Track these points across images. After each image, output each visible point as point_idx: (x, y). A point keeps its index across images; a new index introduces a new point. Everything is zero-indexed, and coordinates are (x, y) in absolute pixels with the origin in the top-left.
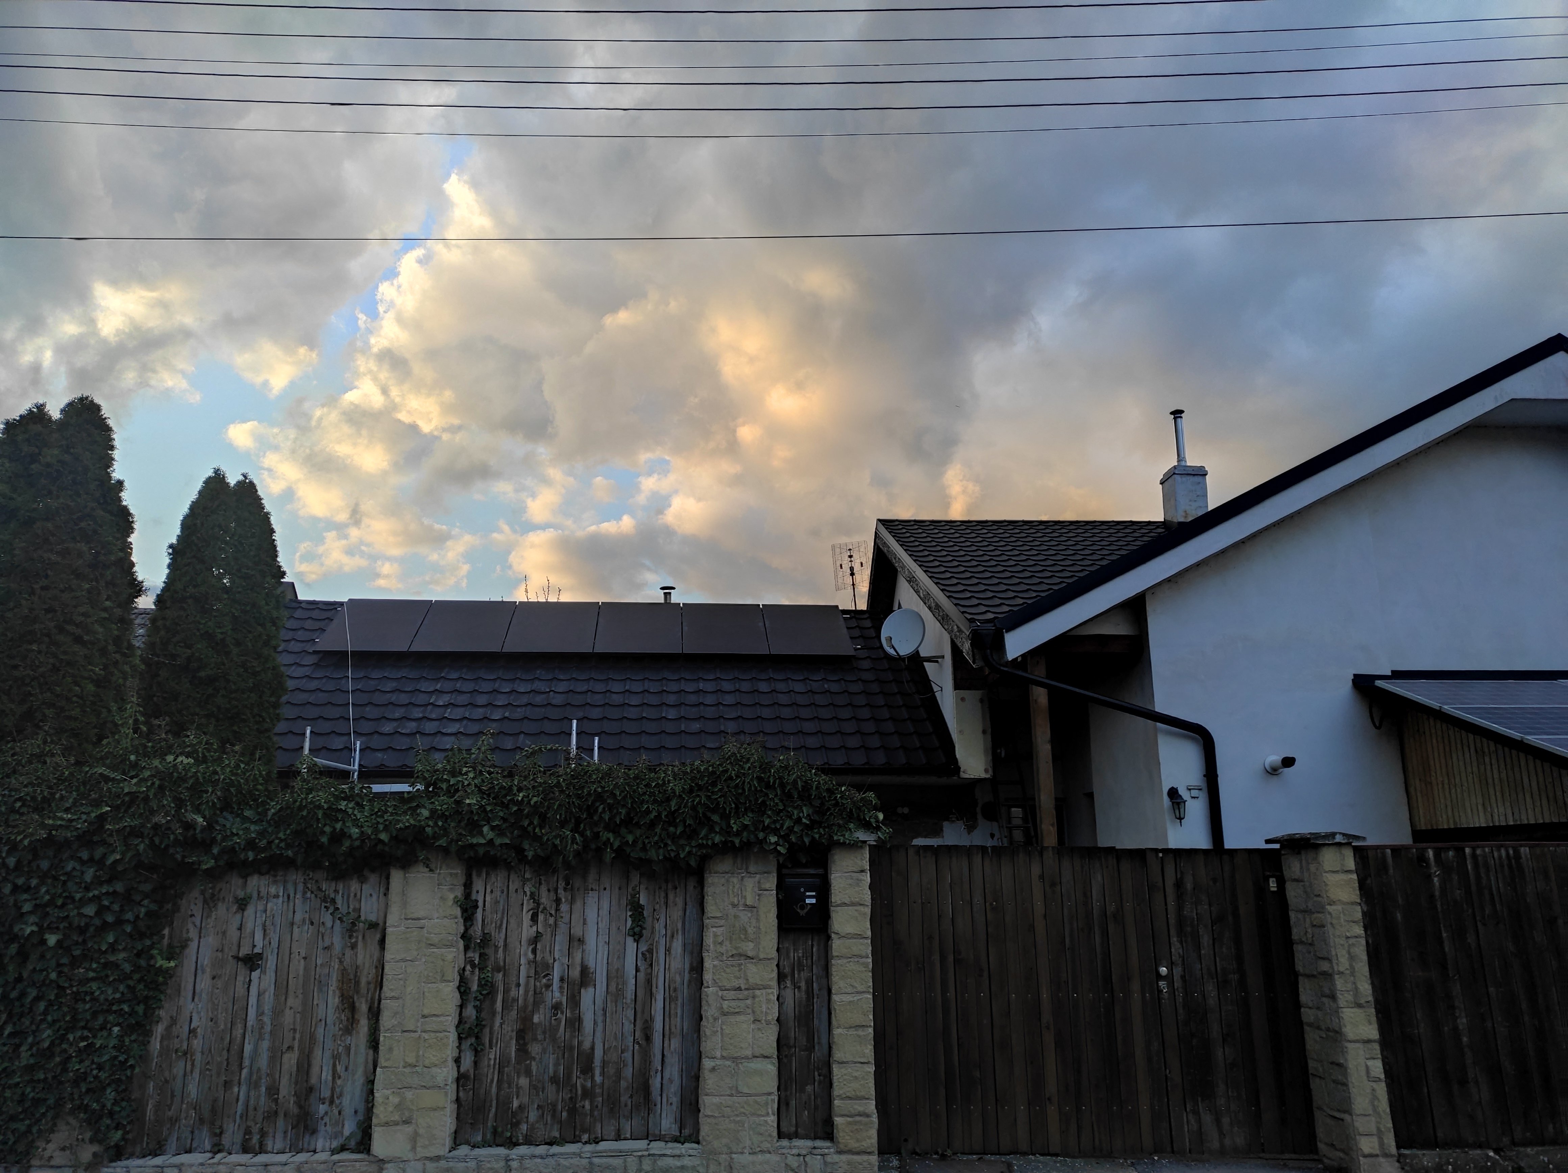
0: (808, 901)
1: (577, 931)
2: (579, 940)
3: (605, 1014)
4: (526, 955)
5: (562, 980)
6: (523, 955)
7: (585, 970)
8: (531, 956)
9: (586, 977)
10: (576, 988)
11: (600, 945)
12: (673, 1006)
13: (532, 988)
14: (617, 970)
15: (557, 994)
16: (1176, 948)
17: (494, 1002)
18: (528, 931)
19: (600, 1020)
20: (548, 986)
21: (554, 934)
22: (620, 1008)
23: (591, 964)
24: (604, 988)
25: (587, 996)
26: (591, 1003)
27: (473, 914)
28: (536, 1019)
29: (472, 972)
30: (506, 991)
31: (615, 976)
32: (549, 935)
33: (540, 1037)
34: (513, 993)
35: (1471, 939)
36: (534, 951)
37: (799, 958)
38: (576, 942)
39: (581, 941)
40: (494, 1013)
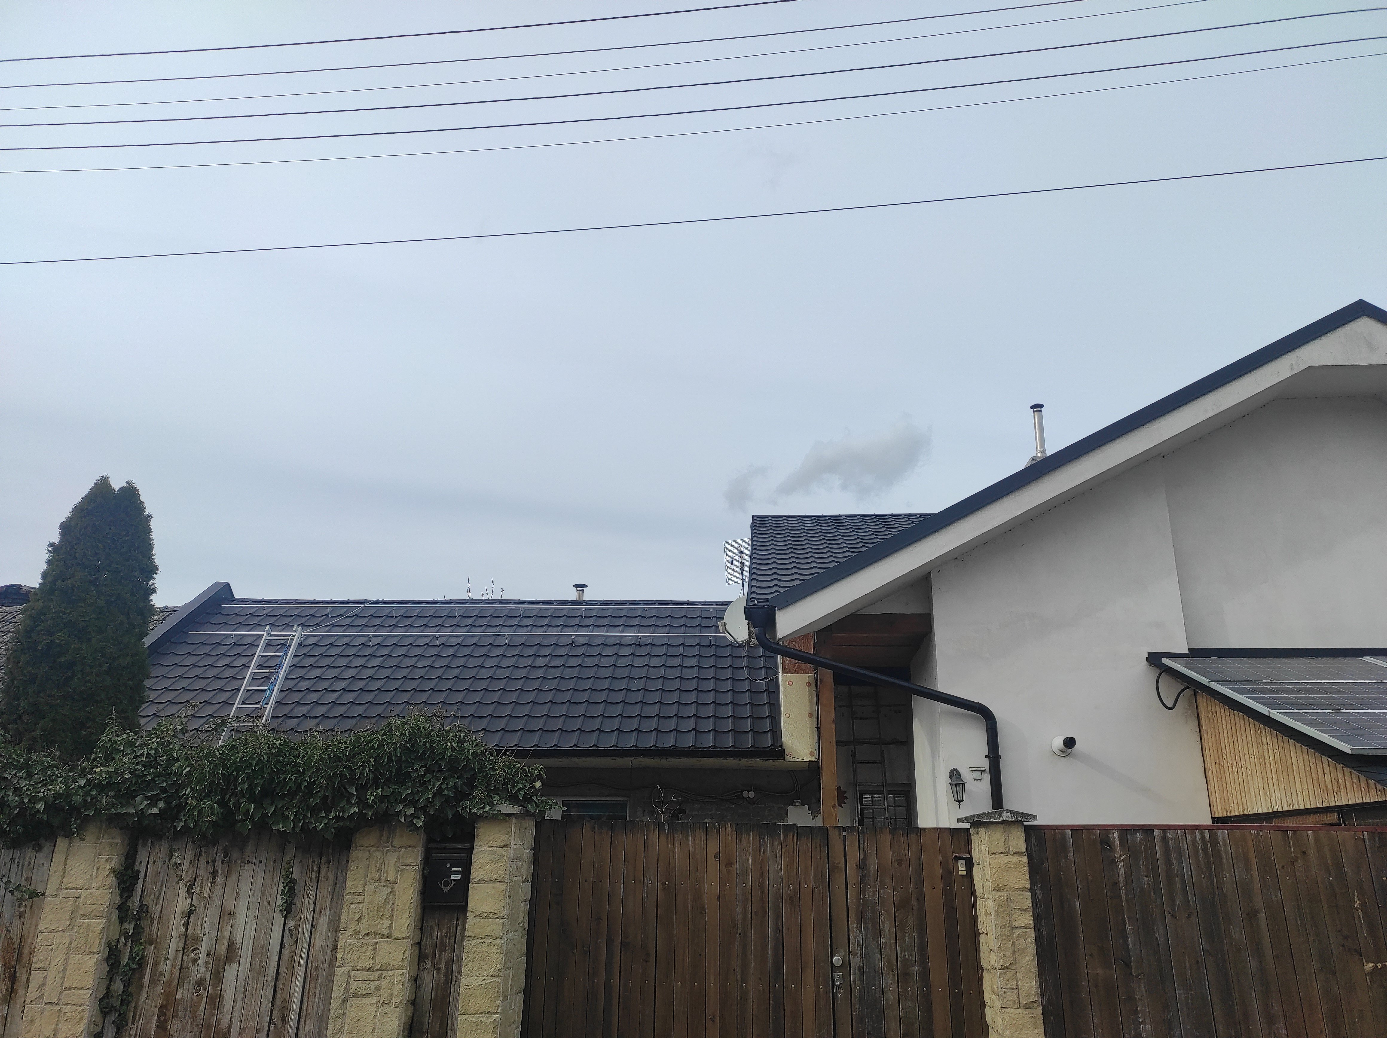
0: (453, 877)
1: (229, 905)
2: (230, 914)
3: (245, 993)
4: (178, 928)
5: (209, 954)
6: (176, 927)
7: (231, 946)
8: (182, 929)
9: (232, 953)
10: (222, 963)
11: (249, 920)
12: (313, 985)
13: (179, 963)
14: (263, 947)
15: (203, 970)
16: (856, 936)
17: (142, 977)
18: (182, 904)
19: (240, 998)
20: (195, 961)
21: (206, 907)
22: (260, 986)
23: (239, 939)
24: (248, 965)
25: (231, 972)
26: (234, 979)
27: (133, 885)
28: (179, 996)
29: (125, 944)
30: (156, 964)
31: (259, 951)
32: (202, 908)
33: (181, 1014)
34: (161, 967)
35: (1159, 933)
36: (186, 925)
37: (442, 937)
38: (227, 915)
39: (231, 915)
40: (141, 987)
